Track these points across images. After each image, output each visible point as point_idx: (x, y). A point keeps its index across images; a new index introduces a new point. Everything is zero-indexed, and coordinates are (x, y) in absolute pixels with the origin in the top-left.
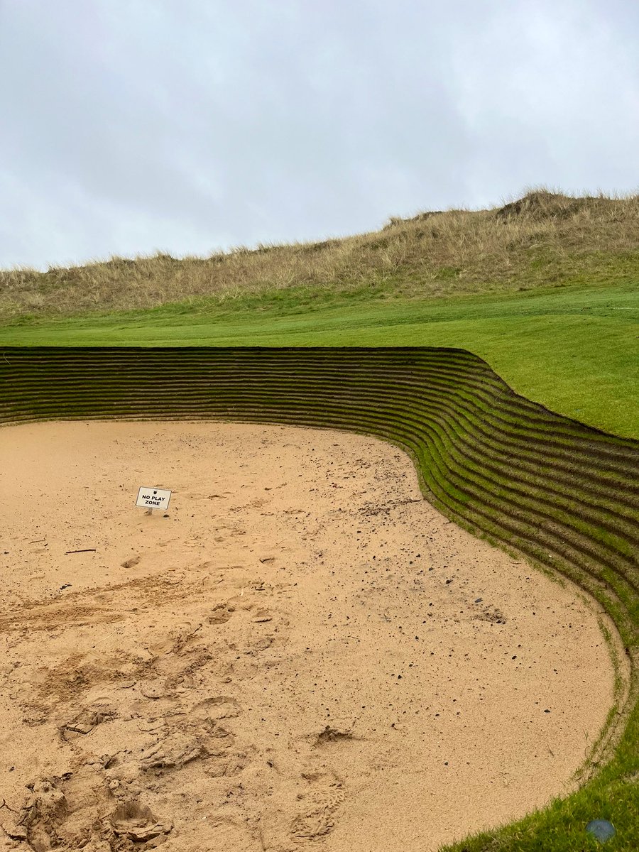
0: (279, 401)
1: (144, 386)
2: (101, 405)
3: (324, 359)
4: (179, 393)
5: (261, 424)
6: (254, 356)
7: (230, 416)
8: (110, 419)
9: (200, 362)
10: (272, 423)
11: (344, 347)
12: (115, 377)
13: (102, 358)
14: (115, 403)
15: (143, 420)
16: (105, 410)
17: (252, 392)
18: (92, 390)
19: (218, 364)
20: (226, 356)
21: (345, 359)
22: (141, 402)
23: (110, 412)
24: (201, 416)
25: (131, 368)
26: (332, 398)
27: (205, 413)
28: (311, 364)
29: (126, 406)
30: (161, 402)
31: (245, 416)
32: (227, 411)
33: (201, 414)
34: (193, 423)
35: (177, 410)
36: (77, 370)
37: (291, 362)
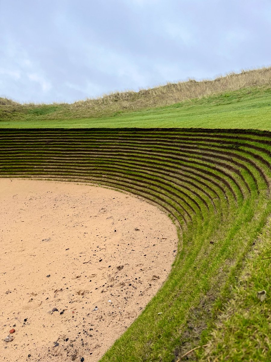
0: (133, 173)
1: (57, 155)
2: (26, 168)
3: (175, 138)
4: (77, 161)
5: (117, 190)
6: (131, 135)
7: (102, 181)
8: (28, 177)
9: (97, 139)
10: (124, 191)
11: (191, 129)
12: (42, 149)
13: (38, 136)
14: (35, 167)
15: (48, 180)
16: (27, 171)
17: (121, 164)
18: (23, 158)
19: (108, 141)
20: (114, 135)
21: (189, 139)
22: (52, 167)
23: (30, 173)
24: (86, 179)
25: (53, 143)
26: (168, 175)
27: (88, 177)
28: (165, 143)
29: (41, 169)
30: (64, 167)
31: (110, 183)
32: (102, 177)
33: (86, 177)
34: (78, 184)
35: (72, 173)
36: (20, 143)
37: (153, 141)
